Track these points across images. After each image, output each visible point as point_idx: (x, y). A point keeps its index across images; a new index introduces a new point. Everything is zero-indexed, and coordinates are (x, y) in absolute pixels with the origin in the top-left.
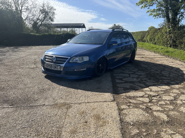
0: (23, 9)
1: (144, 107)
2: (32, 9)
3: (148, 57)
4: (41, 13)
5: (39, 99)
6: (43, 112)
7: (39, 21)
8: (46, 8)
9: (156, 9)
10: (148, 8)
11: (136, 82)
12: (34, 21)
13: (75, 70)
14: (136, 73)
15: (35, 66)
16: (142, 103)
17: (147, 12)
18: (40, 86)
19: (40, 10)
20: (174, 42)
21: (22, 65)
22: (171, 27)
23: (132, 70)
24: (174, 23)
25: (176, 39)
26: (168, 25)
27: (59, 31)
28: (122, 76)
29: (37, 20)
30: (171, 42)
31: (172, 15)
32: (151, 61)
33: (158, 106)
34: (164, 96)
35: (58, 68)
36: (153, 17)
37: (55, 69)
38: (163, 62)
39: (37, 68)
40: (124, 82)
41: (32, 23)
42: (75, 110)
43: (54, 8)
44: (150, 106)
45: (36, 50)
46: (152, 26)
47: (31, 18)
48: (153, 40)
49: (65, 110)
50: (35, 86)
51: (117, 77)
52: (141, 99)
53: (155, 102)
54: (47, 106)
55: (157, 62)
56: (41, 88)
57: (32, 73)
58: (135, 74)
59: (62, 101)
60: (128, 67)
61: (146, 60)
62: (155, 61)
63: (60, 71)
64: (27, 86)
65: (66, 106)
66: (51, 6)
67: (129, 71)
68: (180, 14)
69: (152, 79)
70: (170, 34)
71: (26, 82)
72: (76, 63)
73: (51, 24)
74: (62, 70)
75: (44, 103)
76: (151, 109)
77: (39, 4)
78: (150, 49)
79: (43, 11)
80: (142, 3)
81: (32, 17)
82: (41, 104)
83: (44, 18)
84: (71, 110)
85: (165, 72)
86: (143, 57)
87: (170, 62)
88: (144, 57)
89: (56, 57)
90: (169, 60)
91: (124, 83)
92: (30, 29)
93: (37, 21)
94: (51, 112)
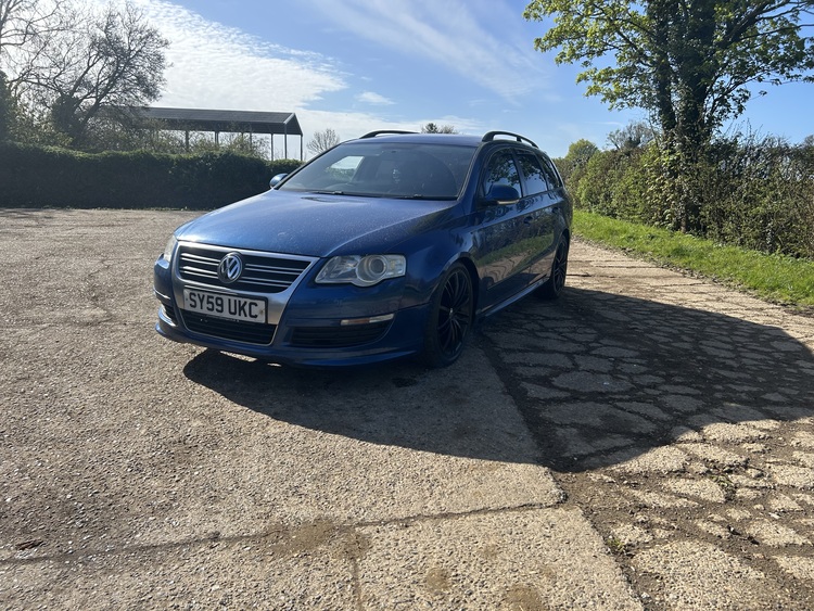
0: (8, 34)
1: (718, 531)
2: (54, 33)
3: (608, 272)
4: (97, 55)
5: (174, 500)
6: (224, 585)
7: (85, 92)
8: (121, 33)
9: (615, 67)
10: (586, 63)
11: (617, 397)
12: (60, 91)
13: (345, 322)
14: (594, 348)
15: (99, 312)
16: (700, 510)
17: (579, 81)
18: (158, 424)
19: (94, 44)
20: (692, 209)
21: (30, 307)
22: (680, 147)
23: (571, 335)
24: (691, 132)
25: (701, 200)
26: (667, 137)
27: (181, 142)
28: (539, 365)
29: (76, 87)
30: (680, 209)
31: (686, 99)
32: (627, 291)
33: (774, 520)
34: (774, 469)
35: (255, 310)
36: (604, 100)
37: (237, 317)
38: (680, 296)
39: (110, 320)
40: (563, 395)
41: (53, 97)
42: (392, 561)
43: (163, 37)
44: (741, 521)
45: (80, 231)
46: (582, 141)
47: (47, 75)
48: (602, 197)
49: (341, 568)
50: (130, 423)
51: (520, 370)
52: (681, 485)
53: (755, 501)
54: (237, 547)
55: (655, 297)
56: (168, 434)
57: (93, 350)
58: (595, 355)
59: (307, 512)
60: (547, 319)
61: (606, 286)
62: (646, 291)
63: (266, 325)
64: (89, 424)
65: (340, 540)
66: (147, 28)
67: (564, 342)
68: (716, 96)
69: (677, 379)
70: (676, 177)
71: (73, 403)
72: (346, 289)
73: (146, 109)
74: (275, 320)
75: (210, 528)
76: (755, 542)
77: (86, 13)
78: (601, 238)
79: (107, 47)
80: (559, 41)
81: (53, 70)
82: (197, 531)
83: (113, 80)
84: (374, 567)
85: (714, 344)
86: (588, 276)
87: (708, 300)
88: (590, 273)
89: (246, 259)
90: (701, 289)
91: (566, 400)
92: (38, 127)
93: (74, 91)
94: (267, 579)
